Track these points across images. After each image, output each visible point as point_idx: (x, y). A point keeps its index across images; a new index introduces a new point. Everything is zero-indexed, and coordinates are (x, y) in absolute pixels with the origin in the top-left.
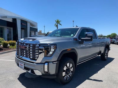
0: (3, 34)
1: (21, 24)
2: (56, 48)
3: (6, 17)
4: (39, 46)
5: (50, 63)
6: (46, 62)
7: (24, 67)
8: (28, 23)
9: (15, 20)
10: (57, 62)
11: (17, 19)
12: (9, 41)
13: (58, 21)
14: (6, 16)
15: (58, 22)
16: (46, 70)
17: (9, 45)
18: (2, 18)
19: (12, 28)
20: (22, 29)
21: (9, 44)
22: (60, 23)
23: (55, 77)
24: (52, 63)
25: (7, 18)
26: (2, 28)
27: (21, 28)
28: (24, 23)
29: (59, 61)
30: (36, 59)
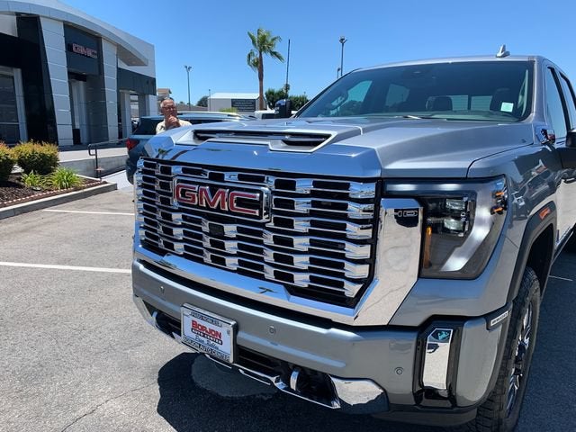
2: (505, 205)
8: (104, 44)
10: (507, 315)
11: (42, 19)
12: (17, 147)
13: (263, 40)
15: (263, 44)
16: (436, 379)
17: (18, 169)
21: (21, 163)
22: (274, 50)
24: (482, 325)
27: (71, 75)
30: (350, 294)
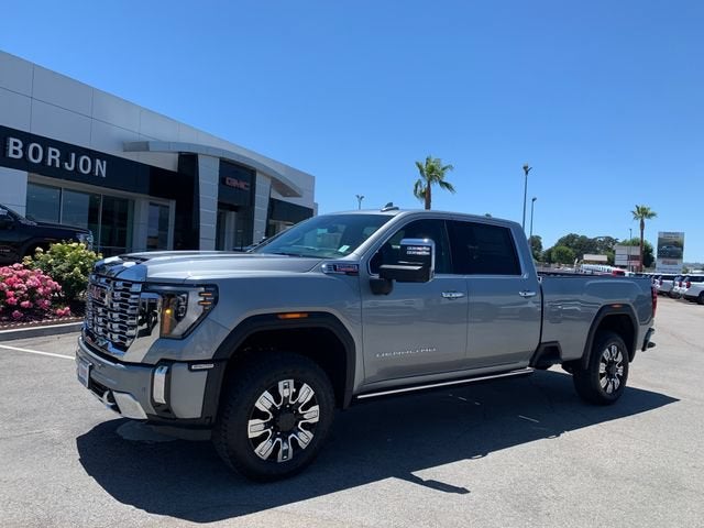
0: (128, 229)
1: (222, 181)
2: (215, 302)
3: (144, 146)
4: (143, 290)
5: (176, 368)
6: (164, 362)
7: (90, 377)
8: (259, 178)
9: (189, 160)
10: (212, 366)
11: (200, 157)
13: (432, 169)
14: (147, 143)
15: (432, 173)
16: (160, 397)
18: (125, 151)
19: (172, 204)
20: (223, 207)
22: (444, 180)
23: (206, 435)
24: (185, 367)
25: (147, 149)
26: (125, 201)
27: (221, 205)
28: (238, 175)
29: (224, 365)
30: (127, 345)
